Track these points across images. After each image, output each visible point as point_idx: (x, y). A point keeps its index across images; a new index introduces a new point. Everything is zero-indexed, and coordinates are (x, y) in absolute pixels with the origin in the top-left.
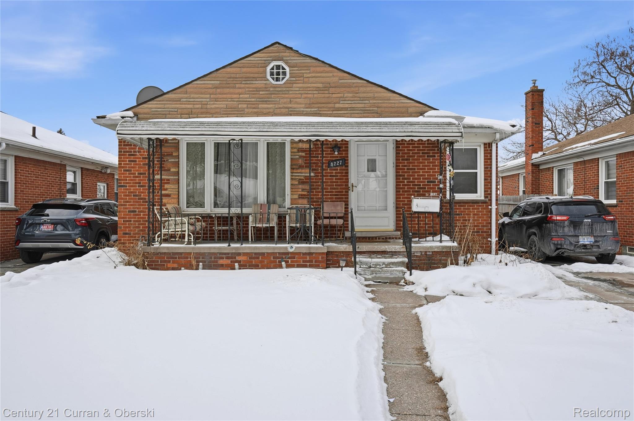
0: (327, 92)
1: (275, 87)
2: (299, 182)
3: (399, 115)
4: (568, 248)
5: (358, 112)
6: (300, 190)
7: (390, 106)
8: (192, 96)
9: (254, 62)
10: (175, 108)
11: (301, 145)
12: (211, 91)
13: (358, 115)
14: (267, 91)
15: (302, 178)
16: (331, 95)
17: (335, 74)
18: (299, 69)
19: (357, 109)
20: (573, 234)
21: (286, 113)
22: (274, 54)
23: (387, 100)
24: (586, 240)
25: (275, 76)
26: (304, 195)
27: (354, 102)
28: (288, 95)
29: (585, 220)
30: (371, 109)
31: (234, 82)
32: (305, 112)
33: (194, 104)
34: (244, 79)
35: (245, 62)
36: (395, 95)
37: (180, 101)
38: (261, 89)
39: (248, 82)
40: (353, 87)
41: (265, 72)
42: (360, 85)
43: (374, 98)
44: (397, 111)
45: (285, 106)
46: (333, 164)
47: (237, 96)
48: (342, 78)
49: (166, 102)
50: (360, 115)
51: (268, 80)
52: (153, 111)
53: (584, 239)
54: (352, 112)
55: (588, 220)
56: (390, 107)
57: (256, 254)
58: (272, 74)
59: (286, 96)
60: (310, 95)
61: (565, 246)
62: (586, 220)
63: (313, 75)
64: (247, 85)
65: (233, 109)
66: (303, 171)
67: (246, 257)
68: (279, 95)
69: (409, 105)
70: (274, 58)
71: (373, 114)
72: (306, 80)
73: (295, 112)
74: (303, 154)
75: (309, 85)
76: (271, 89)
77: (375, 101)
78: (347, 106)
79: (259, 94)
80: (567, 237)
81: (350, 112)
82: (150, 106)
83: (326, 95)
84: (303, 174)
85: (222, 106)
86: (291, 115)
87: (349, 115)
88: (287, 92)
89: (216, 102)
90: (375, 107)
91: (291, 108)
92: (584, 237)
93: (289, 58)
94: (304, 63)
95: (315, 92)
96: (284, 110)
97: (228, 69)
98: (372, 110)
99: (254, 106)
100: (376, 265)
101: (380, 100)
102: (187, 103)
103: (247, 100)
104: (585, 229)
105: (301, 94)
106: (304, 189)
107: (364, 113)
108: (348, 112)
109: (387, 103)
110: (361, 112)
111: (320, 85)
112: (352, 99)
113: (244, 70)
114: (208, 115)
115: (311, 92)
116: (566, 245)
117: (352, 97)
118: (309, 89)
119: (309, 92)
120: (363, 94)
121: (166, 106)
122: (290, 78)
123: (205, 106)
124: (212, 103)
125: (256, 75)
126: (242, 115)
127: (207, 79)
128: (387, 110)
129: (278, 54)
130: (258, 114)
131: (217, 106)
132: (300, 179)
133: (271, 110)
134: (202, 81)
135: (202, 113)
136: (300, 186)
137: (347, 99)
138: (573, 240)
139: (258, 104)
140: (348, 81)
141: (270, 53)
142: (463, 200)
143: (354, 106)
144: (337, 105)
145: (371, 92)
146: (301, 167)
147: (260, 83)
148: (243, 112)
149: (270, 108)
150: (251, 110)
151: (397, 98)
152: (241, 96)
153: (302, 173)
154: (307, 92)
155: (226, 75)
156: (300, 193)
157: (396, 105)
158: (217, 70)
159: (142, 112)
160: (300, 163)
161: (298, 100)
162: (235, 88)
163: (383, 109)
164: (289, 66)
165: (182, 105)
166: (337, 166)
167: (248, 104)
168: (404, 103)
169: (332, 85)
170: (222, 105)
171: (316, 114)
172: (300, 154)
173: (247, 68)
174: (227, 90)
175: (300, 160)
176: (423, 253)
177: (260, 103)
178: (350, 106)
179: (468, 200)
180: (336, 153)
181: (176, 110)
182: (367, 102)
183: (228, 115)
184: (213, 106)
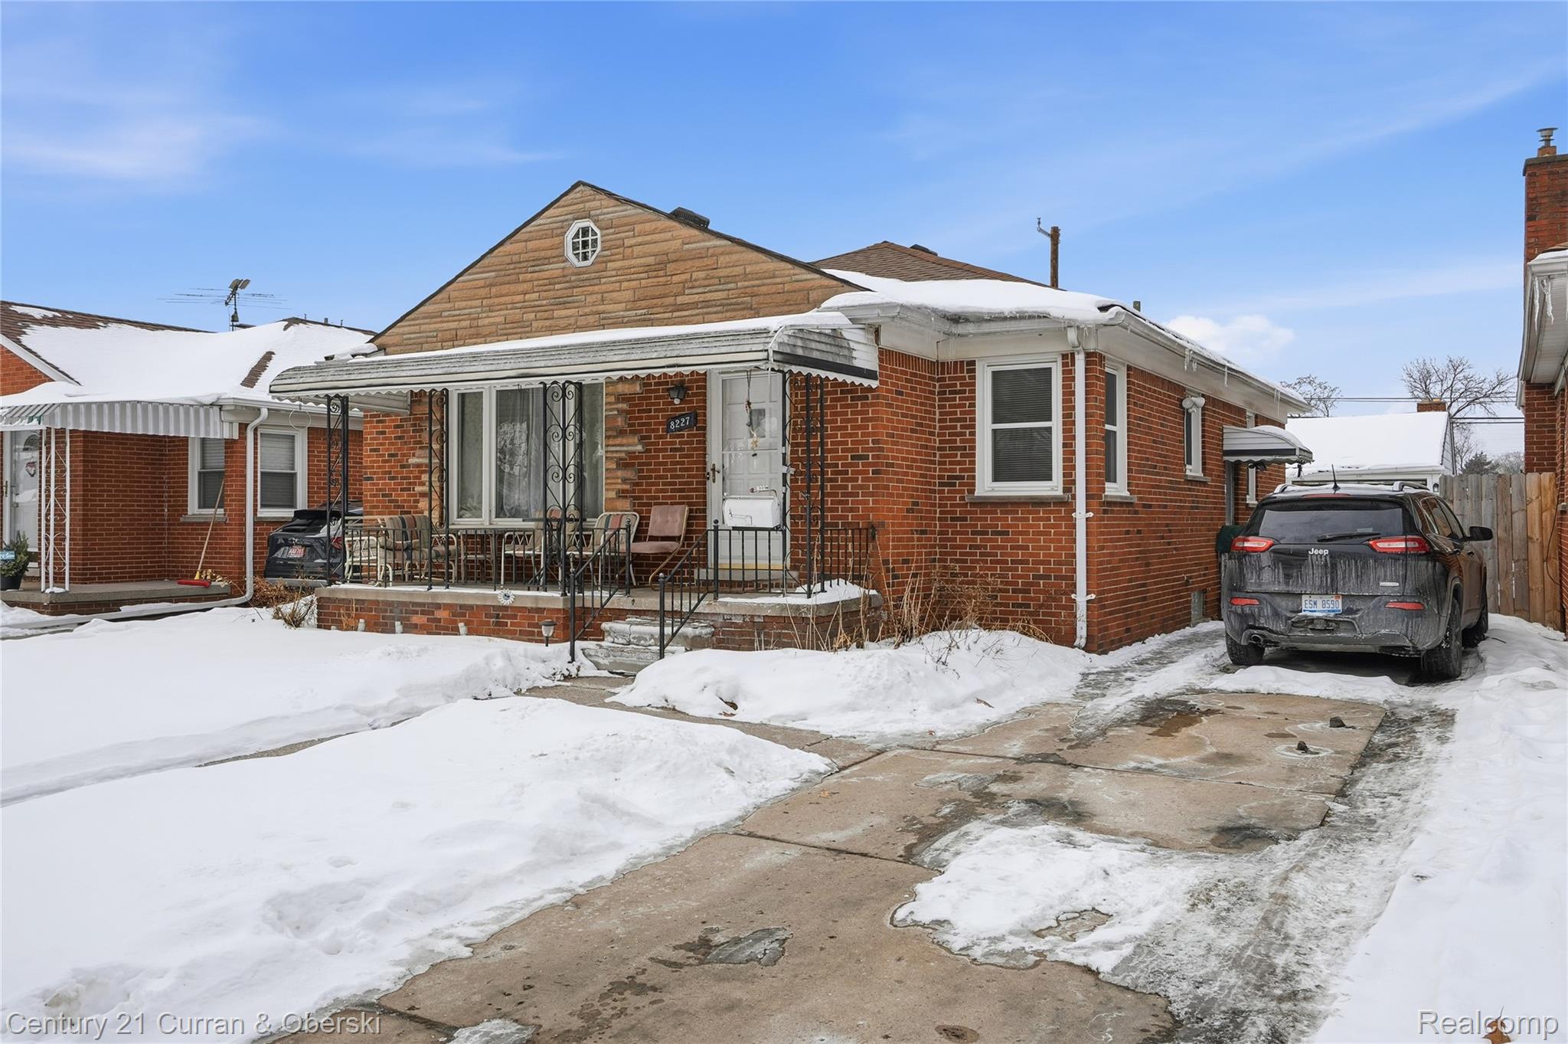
0: (661, 273)
1: (579, 272)
2: (618, 465)
3: (792, 308)
4: (1271, 627)
5: (715, 309)
6: (620, 481)
7: (773, 291)
8: (457, 305)
9: (546, 227)
10: (434, 331)
11: (622, 388)
12: (483, 292)
13: (717, 316)
14: (567, 282)
15: (623, 455)
16: (669, 278)
17: (675, 233)
18: (617, 230)
19: (714, 303)
20: (1282, 588)
21: (596, 324)
22: (575, 207)
23: (770, 278)
24: (1319, 607)
25: (581, 251)
26: (626, 491)
27: (708, 289)
28: (599, 286)
29: (1314, 551)
30: (740, 300)
31: (517, 271)
32: (626, 320)
33: (460, 321)
34: (531, 263)
35: (533, 229)
36: (783, 265)
37: (441, 316)
38: (556, 280)
39: (536, 268)
40: (707, 257)
41: (562, 244)
42: (720, 250)
43: (745, 276)
44: (787, 300)
45: (594, 309)
46: (675, 423)
47: (520, 298)
48: (687, 241)
49: (422, 321)
50: (720, 315)
51: (566, 260)
52: (406, 339)
53: (1315, 603)
54: (705, 310)
55: (1321, 552)
56: (774, 293)
57: (461, 606)
58: (575, 248)
59: (596, 288)
60: (634, 283)
61: (1262, 621)
62: (1316, 552)
63: (639, 239)
64: (535, 275)
65: (515, 325)
66: (625, 441)
67: (447, 612)
68: (584, 289)
69: (810, 284)
70: (576, 216)
71: (743, 313)
72: (628, 251)
73: (610, 321)
74: (624, 406)
75: (633, 262)
76: (573, 278)
77: (747, 283)
78: (696, 298)
79: (554, 289)
80: (1264, 595)
81: (701, 311)
82: (401, 330)
83: (661, 279)
84: (625, 448)
85: (498, 320)
86: (603, 327)
87: (700, 318)
88: (597, 281)
89: (490, 314)
90: (746, 295)
91: (604, 312)
92: (1314, 598)
93: (598, 212)
94: (625, 216)
95: (642, 275)
96: (591, 319)
97: (507, 248)
98: (742, 303)
99: (546, 315)
100: (640, 639)
101: (757, 279)
102: (451, 319)
103: (536, 303)
104: (1313, 575)
105: (620, 282)
106: (626, 480)
107: (727, 311)
108: (697, 311)
109: (768, 285)
110: (719, 308)
111: (651, 260)
112: (706, 282)
113: (531, 245)
114: (479, 340)
115: (635, 276)
116: (1264, 617)
117: (706, 279)
118: (632, 270)
119: (632, 277)
120: (724, 270)
121: (423, 327)
122: (602, 251)
123: (475, 323)
124: (484, 315)
125: (549, 253)
126: (528, 335)
127: (478, 270)
128: (768, 299)
129: (582, 206)
130: (551, 331)
131: (492, 320)
132: (621, 459)
133: (572, 321)
134: (470, 275)
135: (471, 337)
136: (620, 473)
137: (696, 284)
138: (1284, 604)
139: (553, 310)
140: (698, 245)
141: (570, 205)
142: (1009, 497)
143: (709, 296)
144: (680, 300)
145: (739, 263)
146: (622, 433)
147: (554, 269)
148: (529, 329)
149: (571, 316)
150: (541, 323)
151: (787, 272)
152: (527, 296)
153: (623, 445)
154: (628, 277)
155: (504, 258)
156: (619, 487)
157: (787, 287)
158: (492, 251)
159: (391, 342)
160: (620, 424)
161: (615, 295)
162: (517, 281)
163: (761, 299)
164: (601, 229)
165: (443, 325)
166: (681, 429)
167: (538, 311)
168: (801, 281)
169: (672, 257)
170: (498, 318)
171: (644, 320)
172: (620, 406)
173: (536, 240)
174: (505, 289)
175: (619, 419)
176: (747, 619)
177: (555, 307)
178: (702, 297)
179: (1019, 497)
180: (677, 401)
181: (435, 334)
182: (732, 285)
183: (507, 336)
184: (487, 321)
